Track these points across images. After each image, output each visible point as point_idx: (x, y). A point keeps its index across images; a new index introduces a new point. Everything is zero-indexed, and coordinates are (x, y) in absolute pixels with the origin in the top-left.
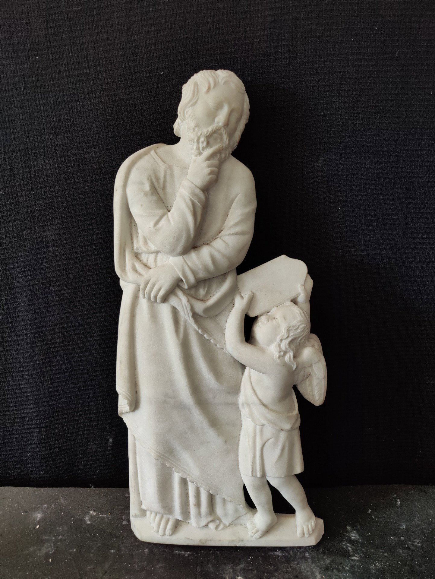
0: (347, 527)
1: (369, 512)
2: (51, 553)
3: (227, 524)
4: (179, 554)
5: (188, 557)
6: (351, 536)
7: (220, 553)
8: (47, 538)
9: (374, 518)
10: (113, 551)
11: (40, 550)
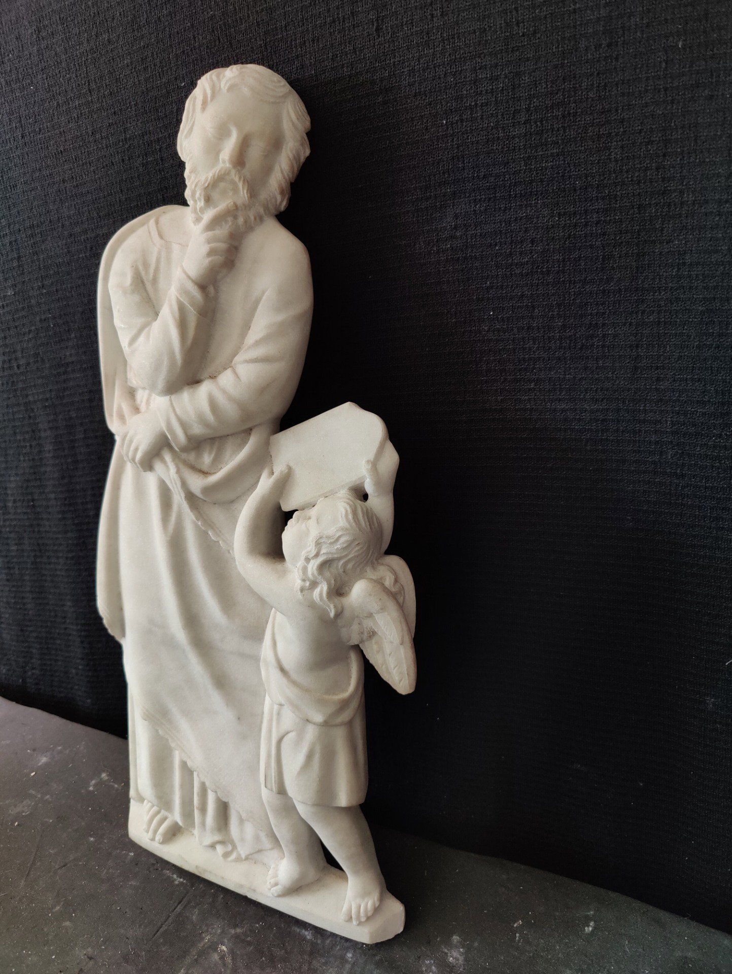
0: (454, 937)
1: (515, 926)
2: (24, 814)
3: (243, 856)
4: (169, 877)
5: (178, 885)
6: (449, 955)
7: (222, 898)
8: (34, 792)
9: (517, 938)
10: (92, 839)
11: (15, 806)
